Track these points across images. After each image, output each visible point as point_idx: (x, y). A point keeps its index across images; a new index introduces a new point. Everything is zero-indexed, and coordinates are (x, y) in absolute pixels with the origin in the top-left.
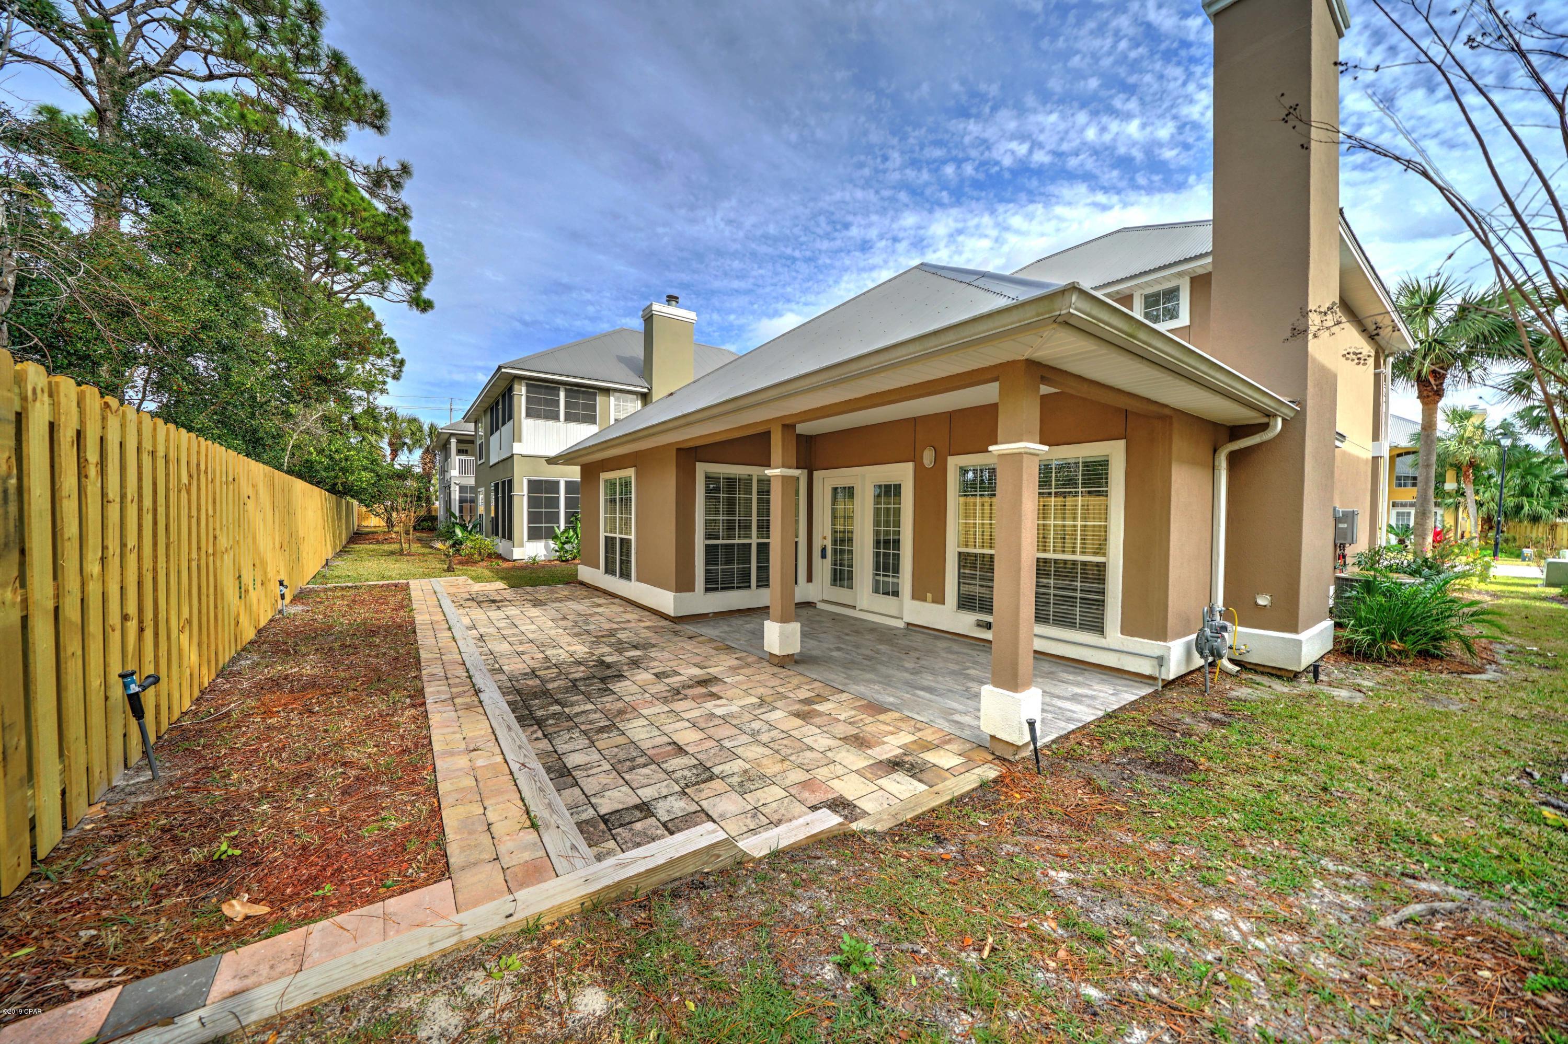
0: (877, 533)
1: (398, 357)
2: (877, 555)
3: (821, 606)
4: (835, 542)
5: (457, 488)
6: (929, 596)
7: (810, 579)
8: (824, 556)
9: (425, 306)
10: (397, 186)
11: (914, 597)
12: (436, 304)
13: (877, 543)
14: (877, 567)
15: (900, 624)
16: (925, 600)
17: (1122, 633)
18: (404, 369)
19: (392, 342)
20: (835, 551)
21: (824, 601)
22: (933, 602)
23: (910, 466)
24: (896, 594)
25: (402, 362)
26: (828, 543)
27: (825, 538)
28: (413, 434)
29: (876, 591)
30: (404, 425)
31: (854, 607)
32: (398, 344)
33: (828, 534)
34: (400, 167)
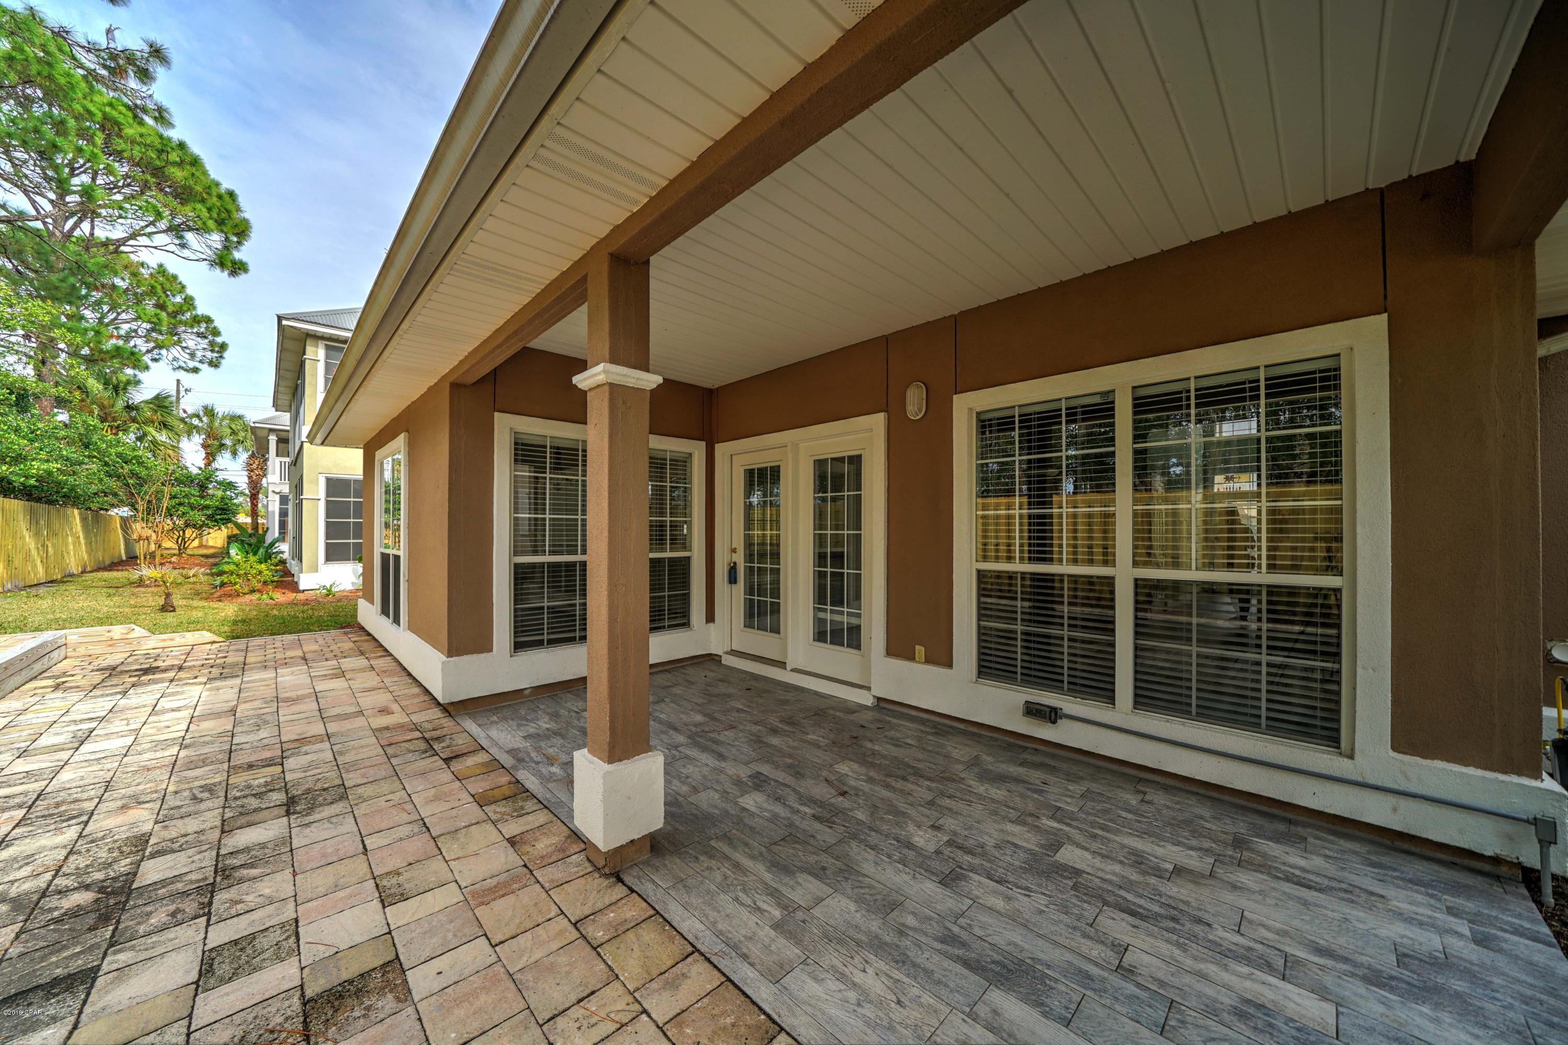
0: (820, 540)
1: (219, 340)
2: (821, 576)
3: (728, 661)
4: (749, 557)
5: (277, 497)
6: (920, 650)
7: (710, 617)
8: (733, 579)
9: (238, 268)
10: (145, 75)
11: (892, 651)
12: (251, 267)
13: (820, 558)
14: (820, 598)
15: (866, 699)
16: (911, 658)
17: (1394, 748)
18: (226, 355)
19: (208, 320)
20: (750, 571)
21: (733, 653)
22: (928, 661)
23: (878, 421)
24: (855, 643)
25: (223, 347)
26: (740, 558)
27: (734, 551)
28: (234, 433)
29: (820, 636)
30: (225, 423)
31: (782, 665)
32: (217, 323)
33: (739, 544)
34: (147, 49)
